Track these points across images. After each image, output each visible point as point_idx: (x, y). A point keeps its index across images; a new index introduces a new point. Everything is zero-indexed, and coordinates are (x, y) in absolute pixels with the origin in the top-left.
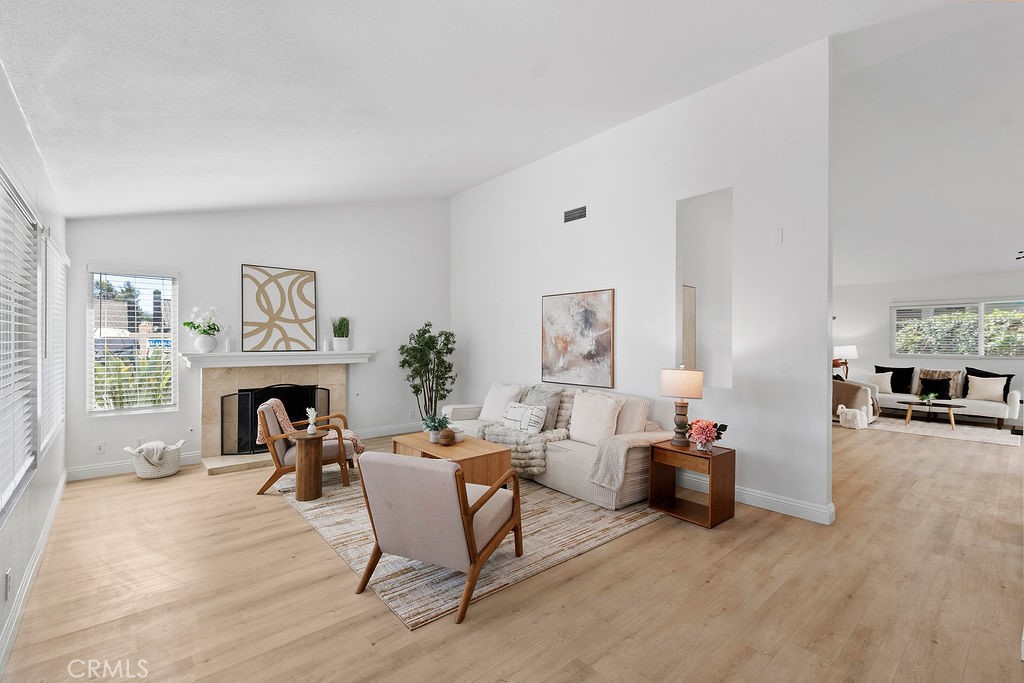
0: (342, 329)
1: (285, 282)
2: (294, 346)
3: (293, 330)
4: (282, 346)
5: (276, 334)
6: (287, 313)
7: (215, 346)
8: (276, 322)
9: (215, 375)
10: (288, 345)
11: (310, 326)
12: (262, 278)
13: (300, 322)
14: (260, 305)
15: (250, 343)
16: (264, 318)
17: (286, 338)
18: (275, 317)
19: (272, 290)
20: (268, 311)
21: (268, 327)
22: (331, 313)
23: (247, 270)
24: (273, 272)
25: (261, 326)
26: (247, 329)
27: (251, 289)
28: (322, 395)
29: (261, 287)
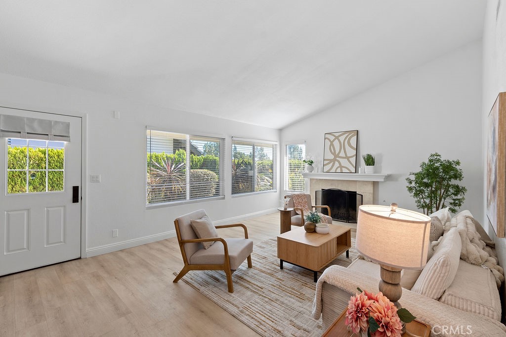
0: (370, 161)
1: (342, 139)
2: (344, 170)
3: (344, 162)
4: (339, 170)
5: (337, 165)
6: (342, 154)
7: (311, 170)
8: (337, 159)
9: (314, 182)
10: (341, 170)
11: (353, 160)
12: (332, 138)
13: (348, 158)
14: (331, 151)
15: (327, 168)
16: (332, 157)
17: (341, 167)
18: (336, 156)
19: (336, 144)
20: (334, 154)
21: (334, 161)
22: (364, 152)
23: (327, 136)
24: (337, 135)
25: (331, 161)
26: (326, 162)
27: (328, 143)
28: (358, 197)
29: (332, 143)
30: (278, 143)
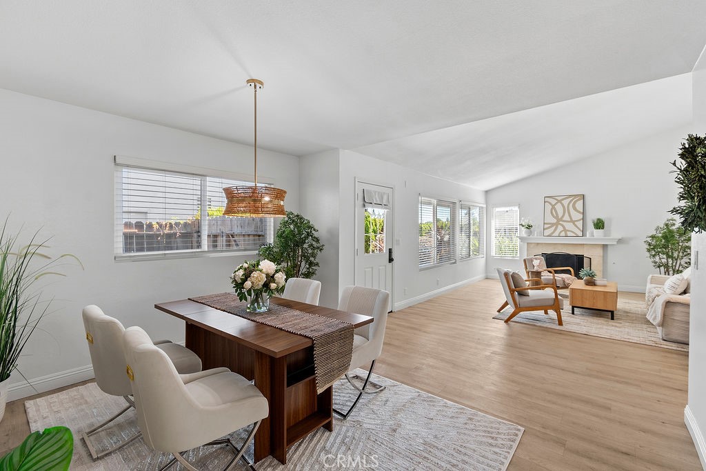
0: (599, 225)
1: (566, 202)
2: (569, 234)
3: (569, 226)
4: (563, 234)
5: (560, 228)
6: (566, 218)
7: (530, 233)
8: (560, 222)
9: (532, 246)
10: (566, 233)
11: (580, 224)
12: (553, 202)
13: (573, 222)
14: (552, 215)
15: (547, 232)
16: (555, 221)
17: (565, 230)
18: (559, 219)
19: (559, 208)
20: (556, 218)
21: (556, 225)
22: (592, 216)
23: (547, 199)
24: (559, 198)
25: (552, 225)
26: (546, 226)
27: (549, 207)
28: (586, 261)
29: (553, 207)
30: (485, 206)
